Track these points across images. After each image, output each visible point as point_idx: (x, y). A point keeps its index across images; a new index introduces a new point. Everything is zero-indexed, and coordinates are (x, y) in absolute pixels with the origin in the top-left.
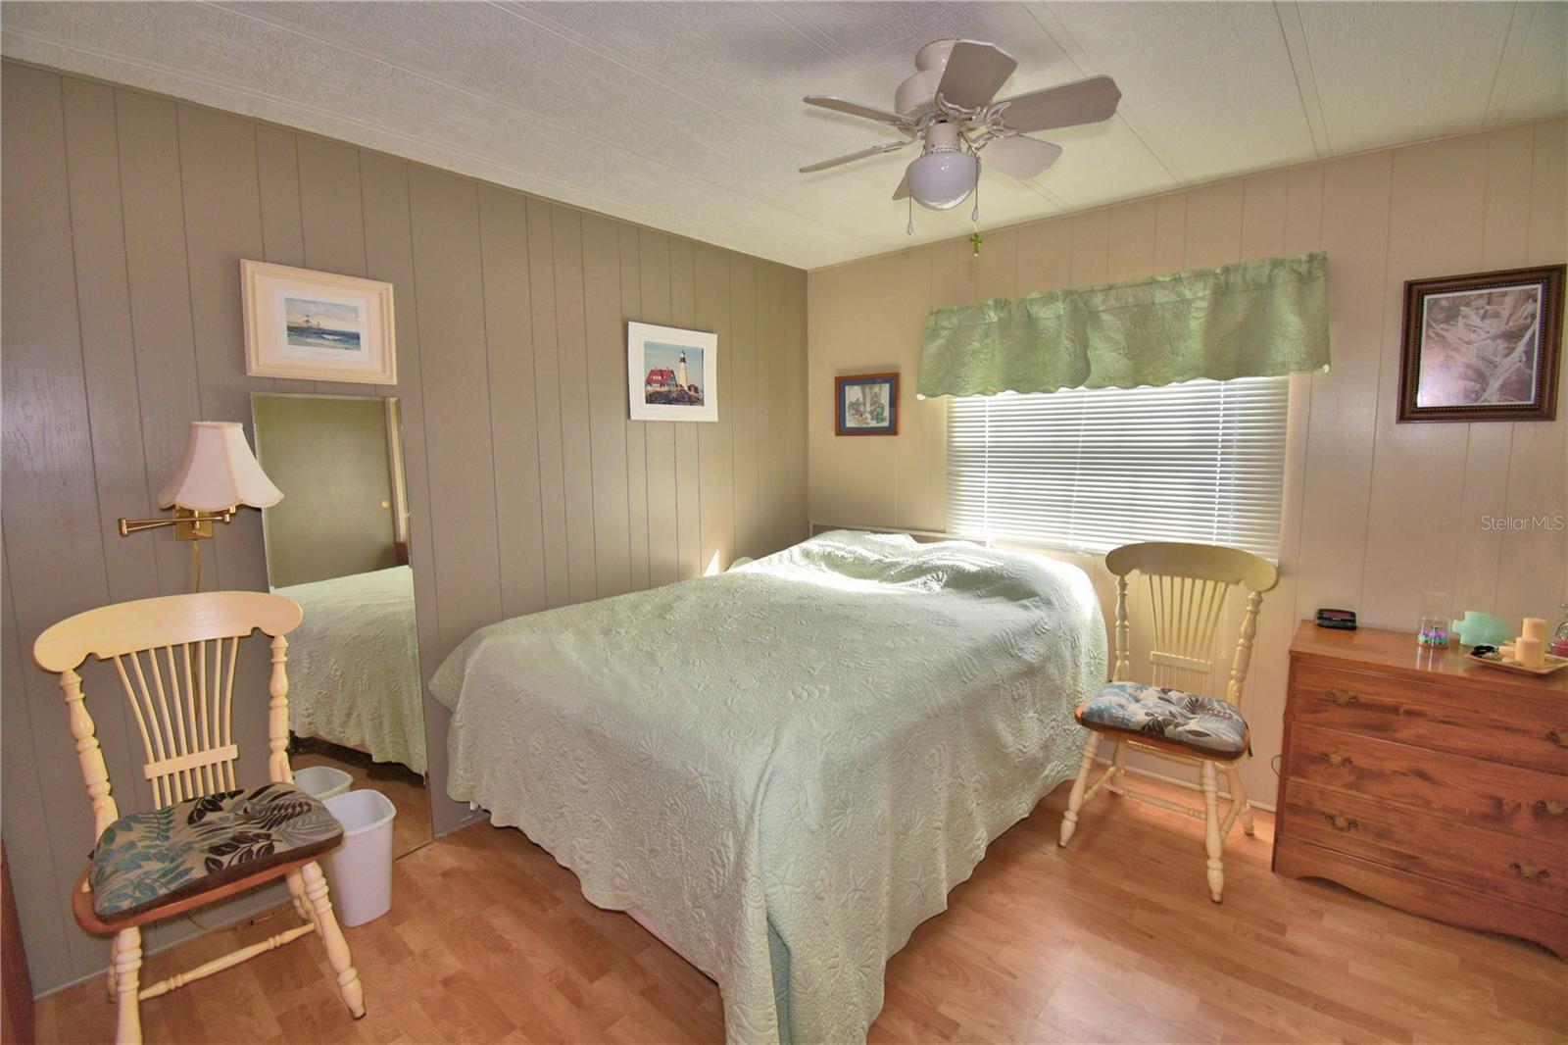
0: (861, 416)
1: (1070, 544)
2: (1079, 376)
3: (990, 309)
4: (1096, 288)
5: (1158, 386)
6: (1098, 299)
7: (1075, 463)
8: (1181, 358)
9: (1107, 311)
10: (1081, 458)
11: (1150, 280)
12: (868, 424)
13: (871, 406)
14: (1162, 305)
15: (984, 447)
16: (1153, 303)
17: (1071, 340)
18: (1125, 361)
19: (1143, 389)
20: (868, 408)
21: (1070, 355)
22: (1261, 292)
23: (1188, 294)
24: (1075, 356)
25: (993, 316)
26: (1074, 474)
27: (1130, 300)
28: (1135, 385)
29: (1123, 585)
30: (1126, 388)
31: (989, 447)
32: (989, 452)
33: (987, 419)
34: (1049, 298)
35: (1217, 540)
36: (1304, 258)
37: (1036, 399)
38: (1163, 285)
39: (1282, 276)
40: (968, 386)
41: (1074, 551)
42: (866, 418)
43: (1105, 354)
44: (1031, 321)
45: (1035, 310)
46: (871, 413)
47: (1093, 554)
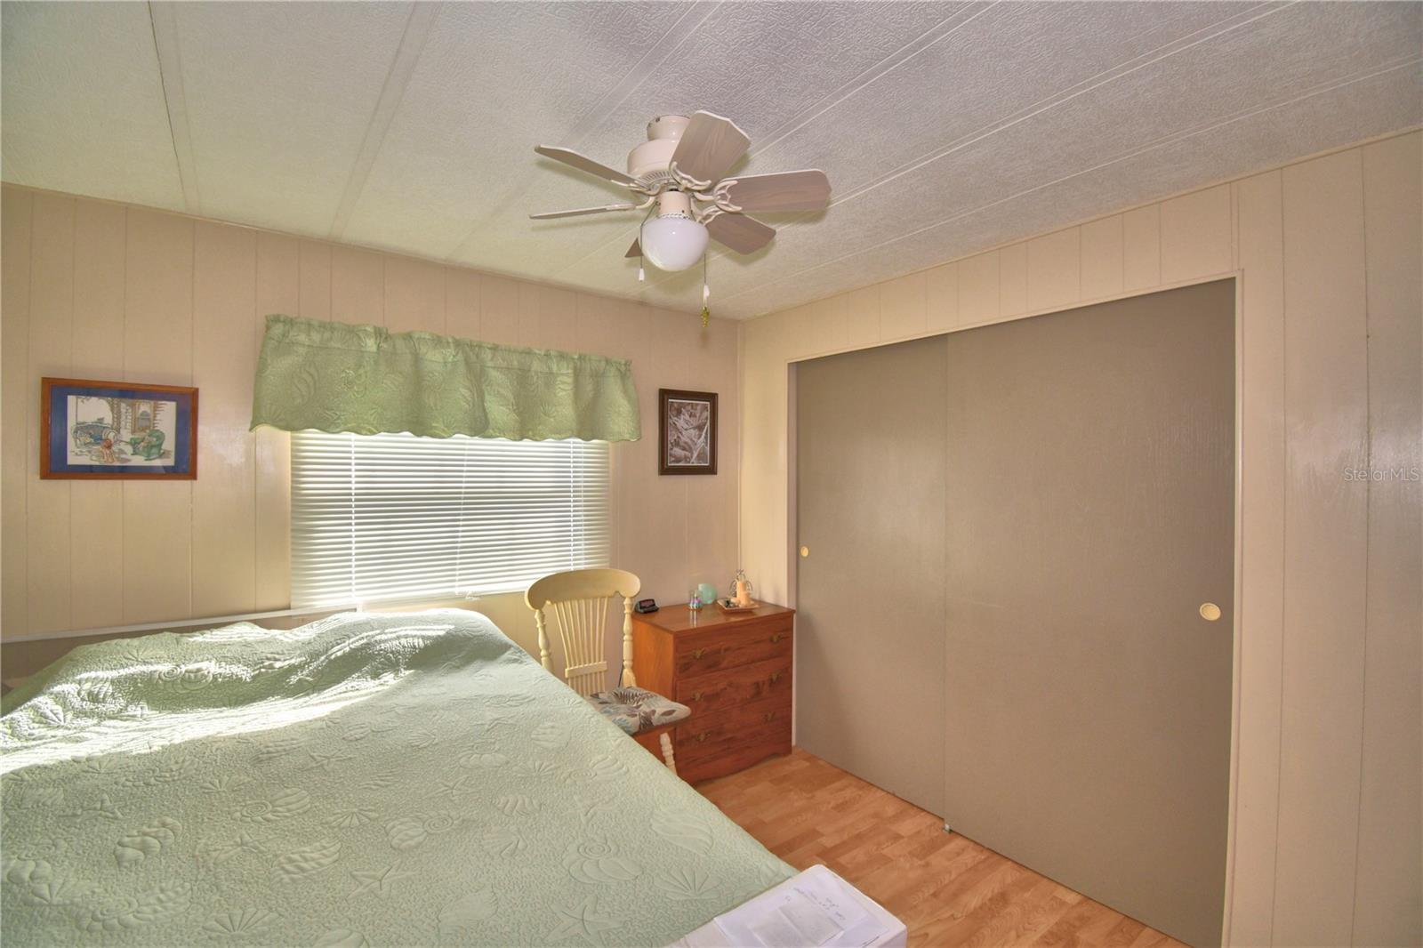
0: (109, 447)
1: (457, 591)
2: (480, 427)
3: (367, 335)
4: (484, 345)
5: (536, 440)
6: (487, 355)
7: (459, 509)
8: (552, 420)
9: (495, 368)
10: (465, 504)
11: (527, 351)
13: (133, 432)
14: (536, 372)
15: (350, 494)
16: (529, 371)
17: (468, 389)
18: (514, 416)
19: (526, 442)
20: (126, 435)
21: (468, 404)
22: (598, 377)
23: (555, 369)
24: (474, 405)
25: (371, 345)
26: (459, 520)
27: (515, 363)
28: (521, 439)
29: (543, 617)
30: (515, 440)
31: (356, 494)
32: (356, 500)
33: (353, 462)
34: (438, 342)
35: (574, 565)
36: (623, 362)
37: (427, 444)
38: (539, 357)
39: (612, 372)
40: (339, 421)
41: (462, 597)
42: (122, 452)
43: (499, 411)
44: (417, 359)
45: (423, 350)
46: (134, 444)
47: (480, 596)
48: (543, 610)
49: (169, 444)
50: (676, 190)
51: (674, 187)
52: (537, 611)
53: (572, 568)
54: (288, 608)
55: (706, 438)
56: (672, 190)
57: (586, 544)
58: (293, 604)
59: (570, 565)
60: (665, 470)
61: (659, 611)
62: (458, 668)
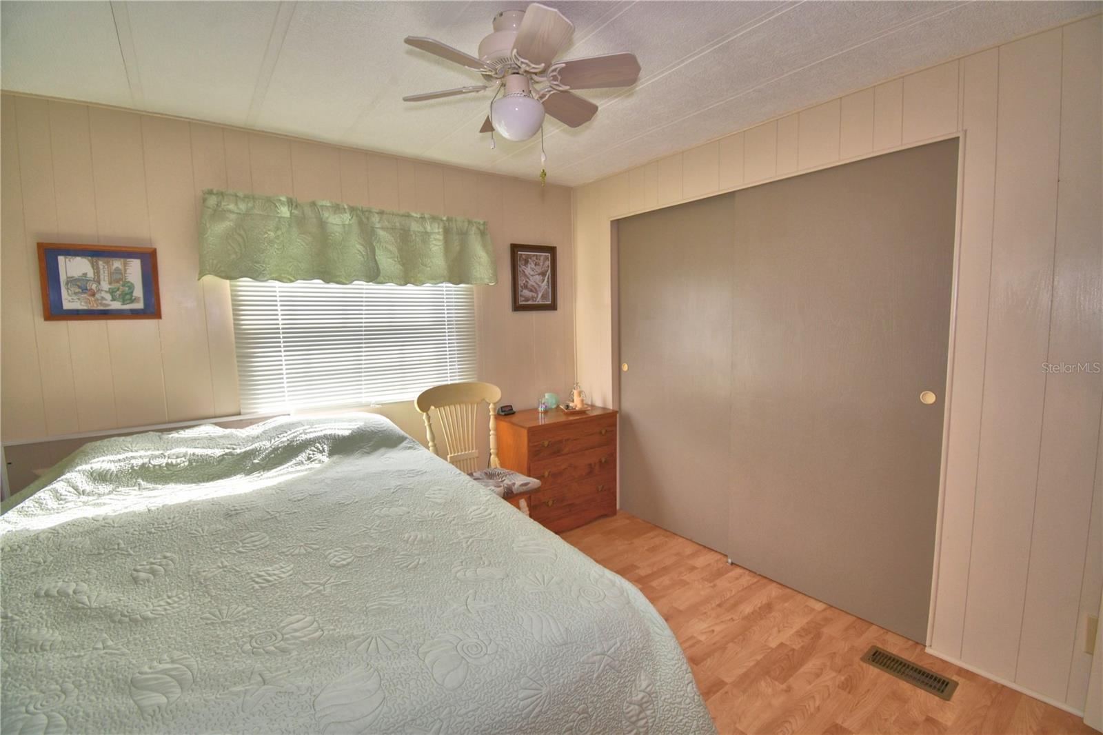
0: (93, 295)
1: (364, 400)
2: (374, 275)
3: (282, 203)
4: (374, 210)
5: (417, 285)
6: (376, 219)
7: (362, 339)
8: (429, 269)
9: (382, 228)
10: (365, 335)
11: (407, 215)
12: (109, 305)
13: (110, 283)
14: (414, 232)
15: (279, 329)
16: (409, 230)
17: (362, 245)
18: (399, 266)
19: (410, 286)
20: (105, 285)
21: (363, 257)
22: (463, 234)
23: (429, 229)
24: (368, 259)
25: (285, 211)
26: (361, 347)
27: (398, 224)
28: (405, 284)
29: (429, 418)
30: (401, 285)
31: (283, 329)
32: (283, 333)
33: (279, 303)
34: (337, 209)
35: (451, 380)
36: (482, 222)
37: (334, 289)
38: (416, 220)
39: (474, 230)
40: (265, 272)
41: (368, 405)
42: (103, 298)
43: (386, 261)
44: (322, 224)
45: (326, 214)
46: (112, 292)
47: (382, 404)
48: (429, 412)
49: (138, 292)
50: (518, 73)
51: (516, 71)
52: (425, 414)
53: (449, 383)
54: (239, 414)
55: (548, 282)
56: (514, 73)
57: (459, 365)
58: (242, 411)
59: (447, 380)
60: (517, 307)
61: (516, 414)
62: (369, 453)
